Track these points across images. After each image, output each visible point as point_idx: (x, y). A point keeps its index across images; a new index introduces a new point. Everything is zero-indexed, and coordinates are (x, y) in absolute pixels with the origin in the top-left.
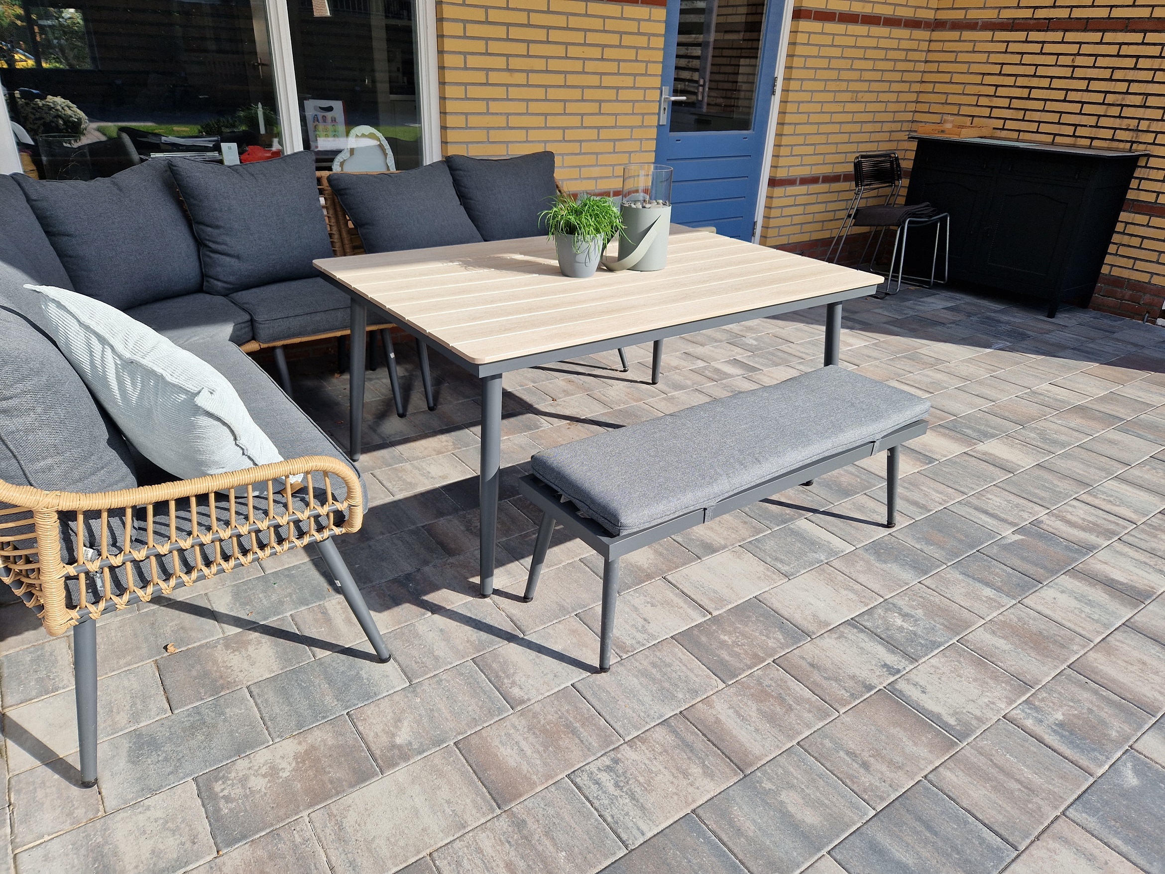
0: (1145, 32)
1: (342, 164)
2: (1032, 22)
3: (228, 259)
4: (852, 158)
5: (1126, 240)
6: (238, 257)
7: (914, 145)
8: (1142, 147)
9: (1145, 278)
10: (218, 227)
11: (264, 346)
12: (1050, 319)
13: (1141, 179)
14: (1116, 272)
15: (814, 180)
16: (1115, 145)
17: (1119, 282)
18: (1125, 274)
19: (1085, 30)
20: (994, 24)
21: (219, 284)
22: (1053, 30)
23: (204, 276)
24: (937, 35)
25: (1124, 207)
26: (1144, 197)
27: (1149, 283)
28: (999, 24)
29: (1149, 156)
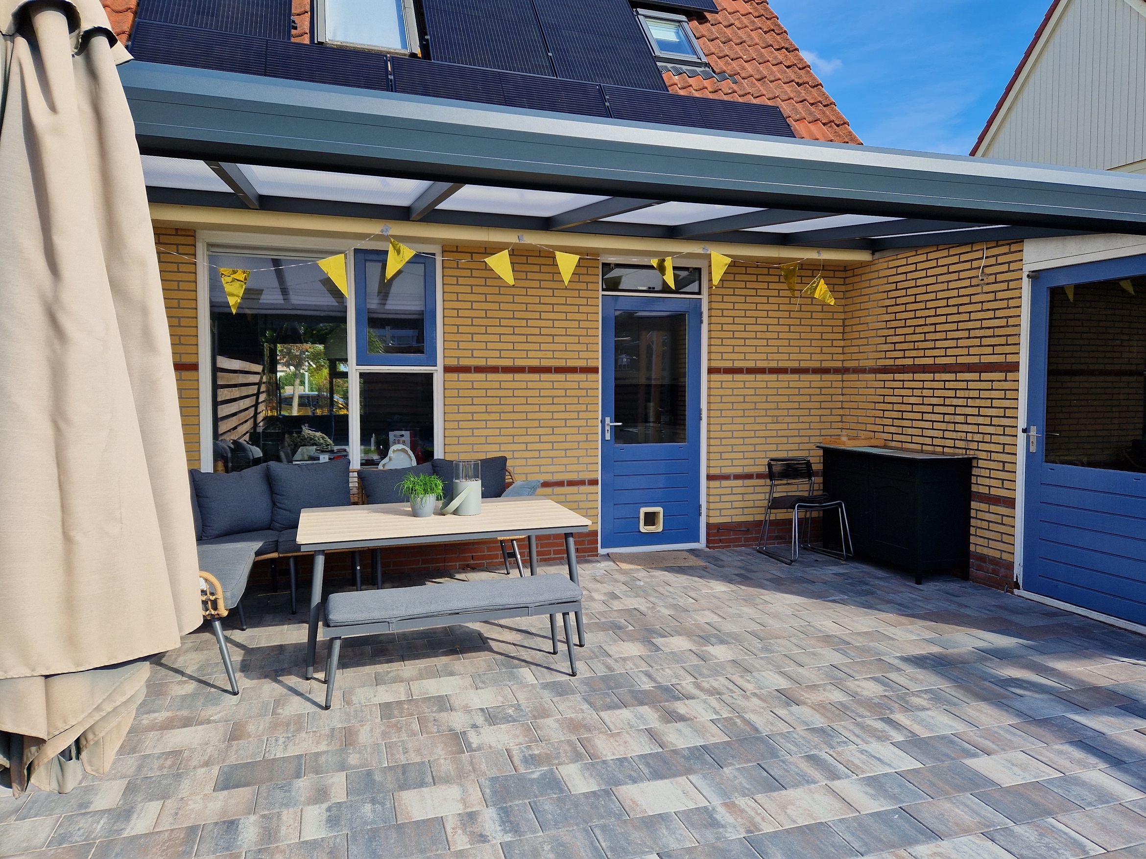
0: (956, 372)
1: (384, 465)
2: (895, 367)
3: (284, 512)
4: (766, 462)
5: (979, 523)
6: (290, 511)
7: (821, 452)
8: (972, 452)
9: (997, 554)
10: (283, 495)
11: (281, 555)
12: (917, 586)
13: (977, 476)
14: (980, 550)
15: (749, 476)
16: (957, 451)
17: (982, 558)
18: (986, 551)
19: (924, 372)
20: (875, 369)
21: (278, 525)
22: (907, 373)
23: (272, 521)
24: (846, 377)
25: (972, 498)
26: (984, 490)
27: (1001, 558)
28: (878, 369)
29: (977, 459)
